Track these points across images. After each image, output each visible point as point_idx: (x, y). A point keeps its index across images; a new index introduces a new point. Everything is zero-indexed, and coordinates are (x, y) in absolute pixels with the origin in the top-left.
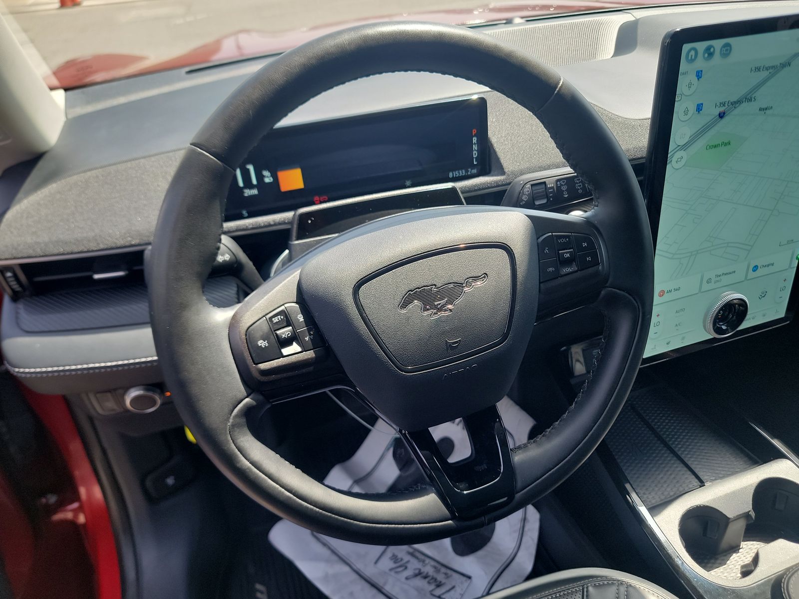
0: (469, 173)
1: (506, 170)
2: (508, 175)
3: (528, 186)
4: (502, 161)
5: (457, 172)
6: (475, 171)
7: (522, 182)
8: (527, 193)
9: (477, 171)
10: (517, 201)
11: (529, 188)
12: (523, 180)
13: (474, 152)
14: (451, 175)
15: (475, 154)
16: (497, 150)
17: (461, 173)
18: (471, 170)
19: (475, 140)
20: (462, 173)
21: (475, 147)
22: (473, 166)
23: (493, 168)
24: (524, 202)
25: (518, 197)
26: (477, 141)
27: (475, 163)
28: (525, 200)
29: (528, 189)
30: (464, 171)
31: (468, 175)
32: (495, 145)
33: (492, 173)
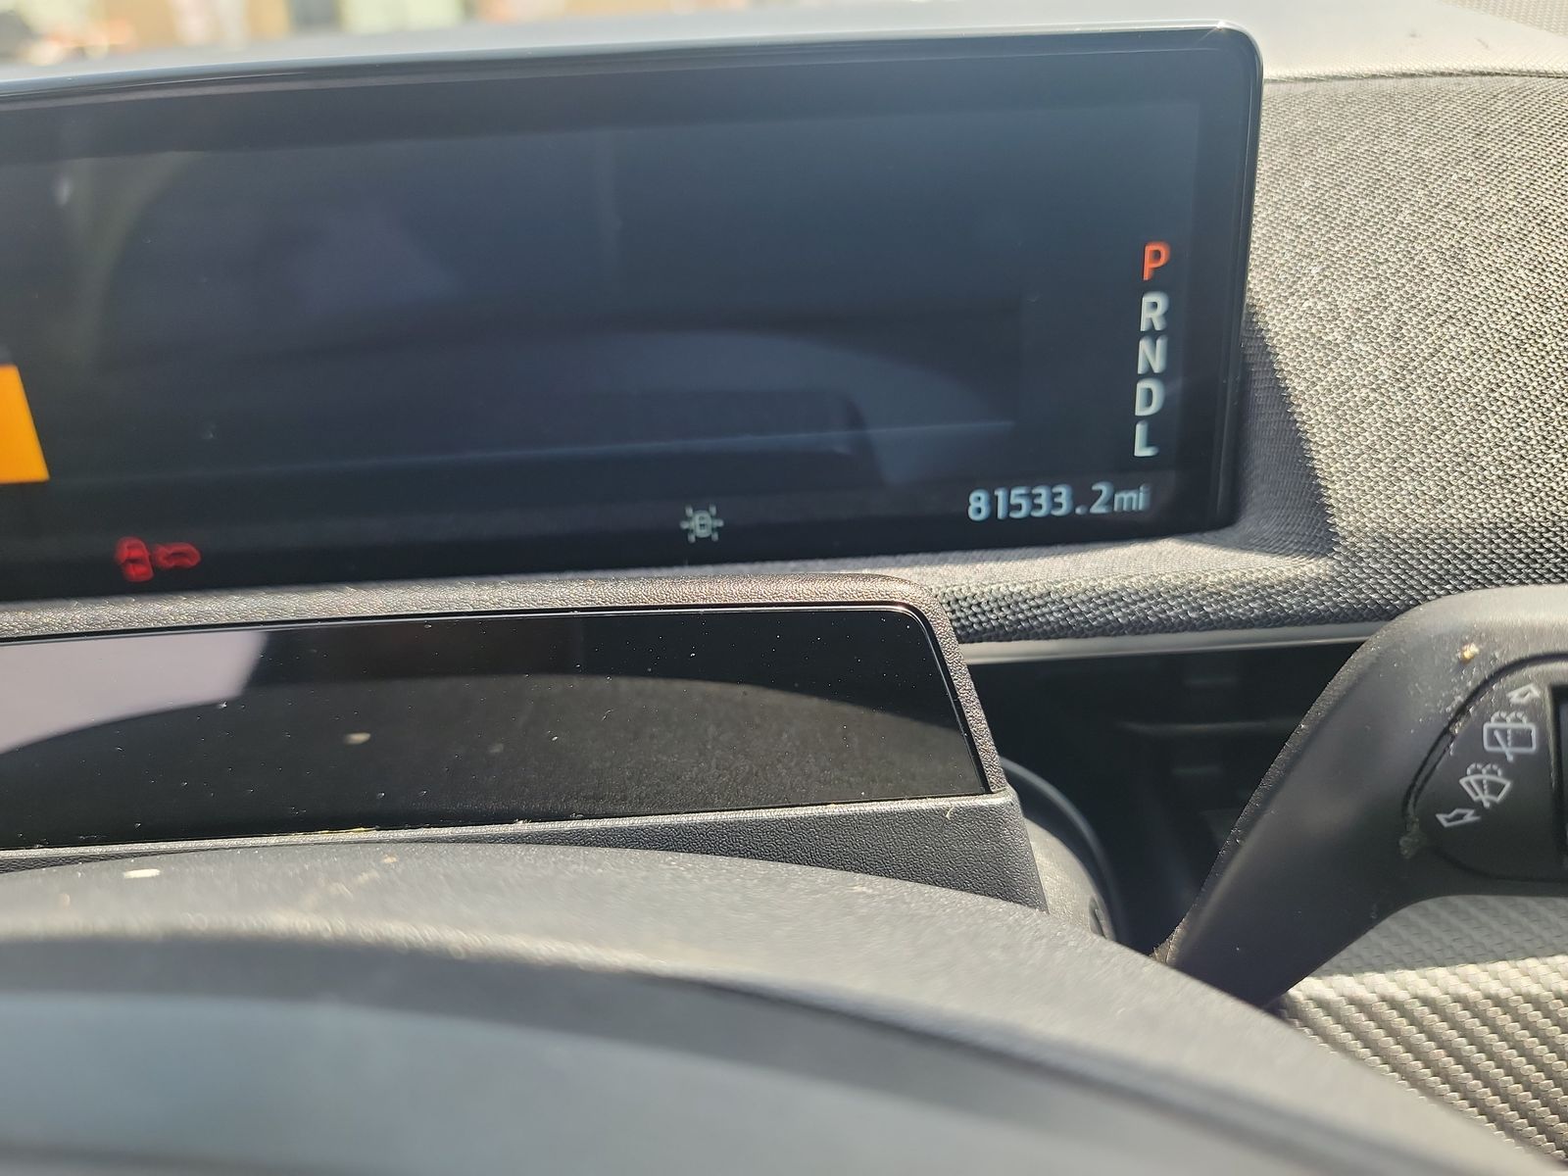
0: (1098, 508)
1: (1343, 522)
2: (1354, 558)
3: (1529, 690)
4: (1322, 459)
5: (1018, 495)
6: (1135, 500)
7: (1471, 650)
8: (1509, 752)
9: (1153, 498)
10: (1412, 790)
11: (1532, 710)
12: (1480, 636)
13: (1142, 386)
14: (978, 505)
15: (1149, 399)
16: (1296, 385)
17: (1043, 501)
18: (1117, 489)
19: (1153, 310)
20: (1055, 500)
21: (1151, 355)
22: (1127, 471)
23: (1259, 492)
24: (1470, 816)
25: (1425, 768)
26: (1167, 315)
27: (1142, 451)
28: (1485, 798)
29: (1526, 724)
30: (1064, 493)
31: (1088, 514)
32: (1287, 357)
33: (1247, 524)
